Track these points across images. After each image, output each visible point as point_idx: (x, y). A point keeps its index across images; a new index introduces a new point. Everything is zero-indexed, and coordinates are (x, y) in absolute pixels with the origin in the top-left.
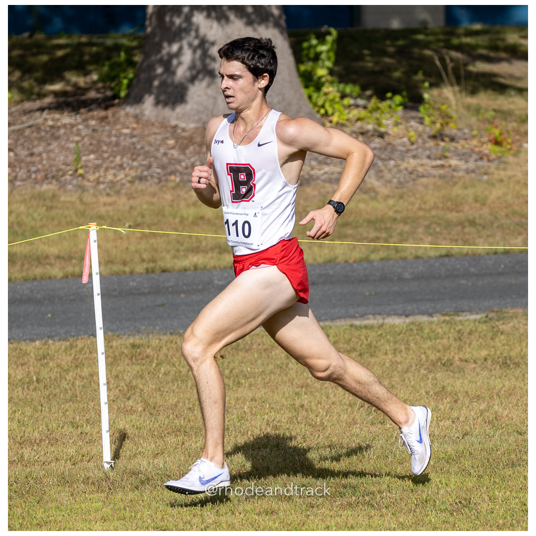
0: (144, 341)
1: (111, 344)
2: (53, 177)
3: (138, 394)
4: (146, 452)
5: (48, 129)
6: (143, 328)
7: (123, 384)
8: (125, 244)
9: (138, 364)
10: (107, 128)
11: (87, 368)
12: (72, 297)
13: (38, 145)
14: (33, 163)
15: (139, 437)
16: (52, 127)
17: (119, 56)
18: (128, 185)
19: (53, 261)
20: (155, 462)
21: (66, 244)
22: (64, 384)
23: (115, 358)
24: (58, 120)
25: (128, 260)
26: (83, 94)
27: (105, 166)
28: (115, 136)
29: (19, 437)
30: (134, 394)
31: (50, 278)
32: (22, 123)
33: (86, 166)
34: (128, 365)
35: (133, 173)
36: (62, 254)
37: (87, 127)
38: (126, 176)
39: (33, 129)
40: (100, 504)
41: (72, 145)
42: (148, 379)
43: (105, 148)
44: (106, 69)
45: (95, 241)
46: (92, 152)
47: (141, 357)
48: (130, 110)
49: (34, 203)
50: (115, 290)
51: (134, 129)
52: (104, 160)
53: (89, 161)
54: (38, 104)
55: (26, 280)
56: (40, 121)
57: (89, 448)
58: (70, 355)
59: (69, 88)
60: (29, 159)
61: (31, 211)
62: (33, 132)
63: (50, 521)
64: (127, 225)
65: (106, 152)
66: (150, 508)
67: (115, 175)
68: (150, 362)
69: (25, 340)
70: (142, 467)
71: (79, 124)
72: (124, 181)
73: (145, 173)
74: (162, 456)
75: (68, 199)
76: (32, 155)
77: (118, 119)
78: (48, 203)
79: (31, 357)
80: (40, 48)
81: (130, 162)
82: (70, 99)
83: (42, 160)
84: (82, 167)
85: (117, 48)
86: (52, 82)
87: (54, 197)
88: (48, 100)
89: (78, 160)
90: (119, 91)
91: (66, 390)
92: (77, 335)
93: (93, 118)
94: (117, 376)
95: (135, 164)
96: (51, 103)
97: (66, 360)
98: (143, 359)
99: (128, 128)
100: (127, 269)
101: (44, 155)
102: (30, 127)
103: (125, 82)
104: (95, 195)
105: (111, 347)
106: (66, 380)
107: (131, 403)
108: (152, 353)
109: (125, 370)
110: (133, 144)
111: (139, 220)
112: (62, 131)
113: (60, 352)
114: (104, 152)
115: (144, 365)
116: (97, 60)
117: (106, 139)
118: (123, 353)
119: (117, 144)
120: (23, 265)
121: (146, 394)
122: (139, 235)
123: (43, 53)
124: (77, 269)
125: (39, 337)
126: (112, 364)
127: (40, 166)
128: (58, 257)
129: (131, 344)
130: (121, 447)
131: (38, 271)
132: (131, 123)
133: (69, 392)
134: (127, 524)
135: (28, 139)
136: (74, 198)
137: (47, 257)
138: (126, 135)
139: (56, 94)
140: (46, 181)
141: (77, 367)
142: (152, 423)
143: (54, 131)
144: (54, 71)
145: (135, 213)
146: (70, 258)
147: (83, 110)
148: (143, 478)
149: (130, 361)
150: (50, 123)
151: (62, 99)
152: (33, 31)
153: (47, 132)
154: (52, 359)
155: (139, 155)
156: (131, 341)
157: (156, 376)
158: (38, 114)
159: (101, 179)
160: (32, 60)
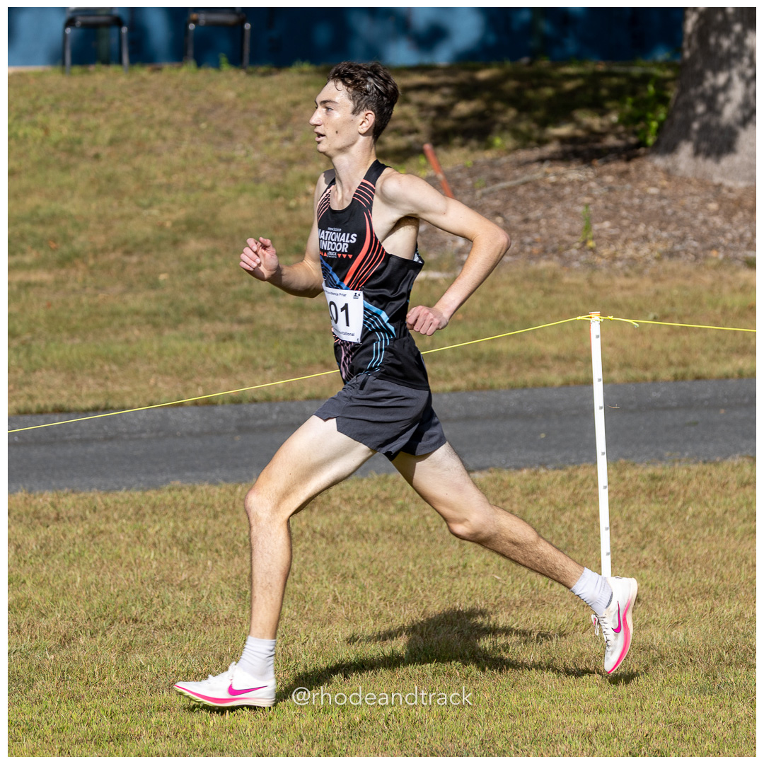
0: (667, 471)
1: (623, 475)
2: (554, 251)
3: (655, 542)
4: (662, 620)
5: (549, 186)
6: (667, 454)
7: (636, 529)
8: (648, 341)
9: (659, 502)
10: (628, 186)
11: (590, 506)
12: (574, 412)
13: (535, 208)
14: (528, 232)
15: (654, 599)
16: (554, 184)
17: (646, 90)
18: (654, 262)
19: (550, 363)
20: (673, 633)
21: (568, 341)
22: (558, 528)
23: (628, 494)
24: (563, 175)
25: (651, 362)
26: (598, 141)
27: (624, 236)
28: (639, 197)
29: (493, 598)
30: (650, 542)
31: (545, 385)
32: (516, 178)
33: (599, 237)
34: (644, 503)
35: (661, 247)
36: (563, 353)
37: (601, 184)
38: (652, 250)
39: (530, 186)
40: (595, 688)
41: (580, 209)
42: (670, 523)
43: (624, 213)
44: (628, 107)
45: (597, 337)
46: (608, 218)
47: (662, 492)
48: (659, 161)
49: (527, 285)
50: (631, 403)
51: (664, 188)
52: (623, 228)
53: (603, 230)
54: (536, 153)
55: (512, 388)
56: (538, 176)
57: (586, 614)
58: (568, 488)
59: (580, 133)
60: (522, 227)
61: (523, 296)
62: (528, 191)
63: (528, 711)
64: (651, 316)
65: (626, 218)
66: (662, 695)
67: (637, 250)
68: (674, 500)
69: (508, 468)
70: (655, 640)
71: (590, 180)
72: (649, 258)
73: (678, 247)
74: (682, 626)
75: (573, 280)
76: (526, 221)
77: (643, 174)
78: (546, 285)
79: (515, 491)
80: (541, 79)
81: (657, 231)
82: (580, 147)
83: (540, 227)
84: (593, 239)
85: (645, 79)
86: (557, 124)
87: (555, 277)
88: (552, 148)
89: (588, 228)
90: (646, 137)
91: (560, 535)
92: (578, 463)
93: (609, 173)
94: (629, 518)
95: (664, 234)
96: (556, 152)
97: (562, 495)
98: (664, 496)
99: (655, 186)
100: (649, 375)
101: (543, 222)
102: (525, 183)
103: (654, 125)
104: (609, 276)
105: (623, 479)
106: (560, 522)
107: (645, 554)
108: (677, 488)
109: (639, 511)
110: (663, 208)
111: (668, 309)
112: (568, 190)
113: (555, 484)
114: (623, 218)
115: (666, 503)
116: (618, 94)
117: (626, 201)
118: (639, 487)
119: (641, 208)
120: (510, 368)
121: (666, 543)
122: (666, 330)
123: (545, 85)
124: (582, 375)
125: (528, 464)
126: (623, 501)
127: (537, 237)
128: (558, 358)
129: (649, 476)
131: (529, 376)
132: (660, 180)
133: (564, 538)
134: (629, 717)
135: (522, 200)
136: (581, 279)
137: (542, 358)
138: (652, 196)
139: (563, 140)
140: (545, 257)
141: (576, 504)
142: (672, 582)
143: (556, 189)
144: (561, 109)
145: (662, 300)
146: (573, 359)
147: (596, 162)
148: (656, 654)
149: (647, 498)
150: (552, 178)
151: (569, 147)
152: (534, 55)
153: (546, 190)
154: (543, 494)
155: (669, 223)
156: (650, 471)
157: (682, 519)
158: (536, 166)
159: (619, 255)
160: (530, 94)
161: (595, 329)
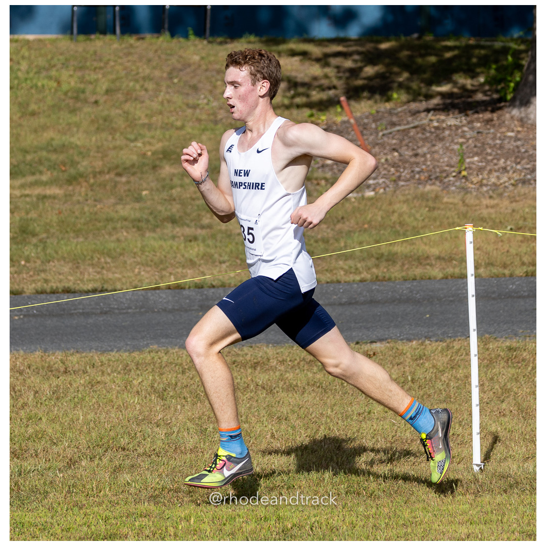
0: (521, 344)
1: (487, 346)
2: (437, 178)
3: (512, 397)
4: (517, 455)
5: (433, 130)
6: (521, 331)
7: (497, 387)
8: (506, 247)
9: (514, 367)
10: (492, 131)
11: (463, 369)
12: (451, 299)
13: (423, 146)
14: (417, 164)
15: (511, 440)
16: (437, 128)
17: (507, 59)
18: (511, 188)
19: (434, 262)
20: (525, 466)
21: (447, 245)
22: (439, 385)
23: (491, 360)
24: (443, 121)
25: (509, 262)
26: (470, 97)
27: (488, 168)
28: (500, 139)
29: (390, 436)
30: (508, 397)
31: (430, 278)
32: (408, 123)
33: (470, 168)
34: (503, 367)
35: (516, 176)
36: (443, 255)
37: (472, 129)
38: (510, 179)
39: (419, 129)
40: (467, 506)
41: (456, 147)
42: (523, 383)
43: (489, 151)
44: (493, 72)
45: (471, 243)
46: (477, 154)
47: (517, 360)
48: (515, 112)
49: (416, 202)
50: (494, 292)
51: (518, 132)
52: (488, 162)
53: (473, 163)
54: (424, 105)
55: (405, 280)
56: (425, 122)
57: (460, 450)
58: (447, 355)
59: (456, 90)
60: (413, 160)
61: (413, 211)
62: (418, 133)
63: (417, 522)
64: (509, 228)
65: (490, 155)
66: (517, 511)
67: (498, 178)
68: (526, 366)
69: (402, 340)
70: (511, 471)
71: (463, 126)
72: (507, 184)
73: (529, 177)
74: (532, 460)
75: (451, 200)
76: (416, 155)
77: (504, 122)
78: (431, 204)
79: (407, 357)
80: (427, 50)
81: (514, 165)
82: (456, 101)
83: (426, 160)
84: (465, 170)
85: (505, 51)
86: (439, 84)
87: (437, 197)
88: (436, 101)
89: (462, 162)
90: (506, 94)
91: (441, 390)
92: (454, 337)
93: (478, 120)
94: (492, 379)
95: (519, 167)
96: (438, 105)
97: (442, 361)
98: (518, 362)
99: (513, 131)
100: (507, 272)
101: (428, 156)
102: (415, 127)
103: (512, 85)
104: (477, 197)
105: (488, 349)
106: (441, 381)
107: (504, 406)
108: (528, 357)
109: (500, 373)
110: (518, 147)
111: (521, 223)
112: (447, 132)
113: (436, 353)
114: (487, 154)
115: (519, 368)
116: (484, 62)
117: (490, 142)
118: (499, 355)
119: (501, 147)
120: (403, 265)
121: (520, 397)
122: (520, 238)
123: (431, 55)
124: (457, 271)
125: (417, 337)
126: (487, 366)
127: (424, 167)
128: (439, 258)
129: (507, 347)
130: (492, 449)
131: (418, 271)
132: (515, 126)
133: (444, 393)
134: (492, 528)
135: (413, 139)
136: (457, 199)
137: (428, 257)
138: (510, 137)
139: (443, 95)
140: (430, 182)
141: (452, 368)
142: (524, 427)
143: (438, 132)
144: (443, 72)
145: (517, 216)
146: (451, 259)
147: (470, 112)
148: (512, 481)
149: (505, 364)
150: (436, 124)
151: (448, 101)
152: (422, 32)
153: (431, 132)
154: (428, 359)
155: (522, 158)
156: (508, 344)
157: (531, 380)
158: (423, 115)
159: (485, 182)
160: (419, 60)
161: (469, 237)
